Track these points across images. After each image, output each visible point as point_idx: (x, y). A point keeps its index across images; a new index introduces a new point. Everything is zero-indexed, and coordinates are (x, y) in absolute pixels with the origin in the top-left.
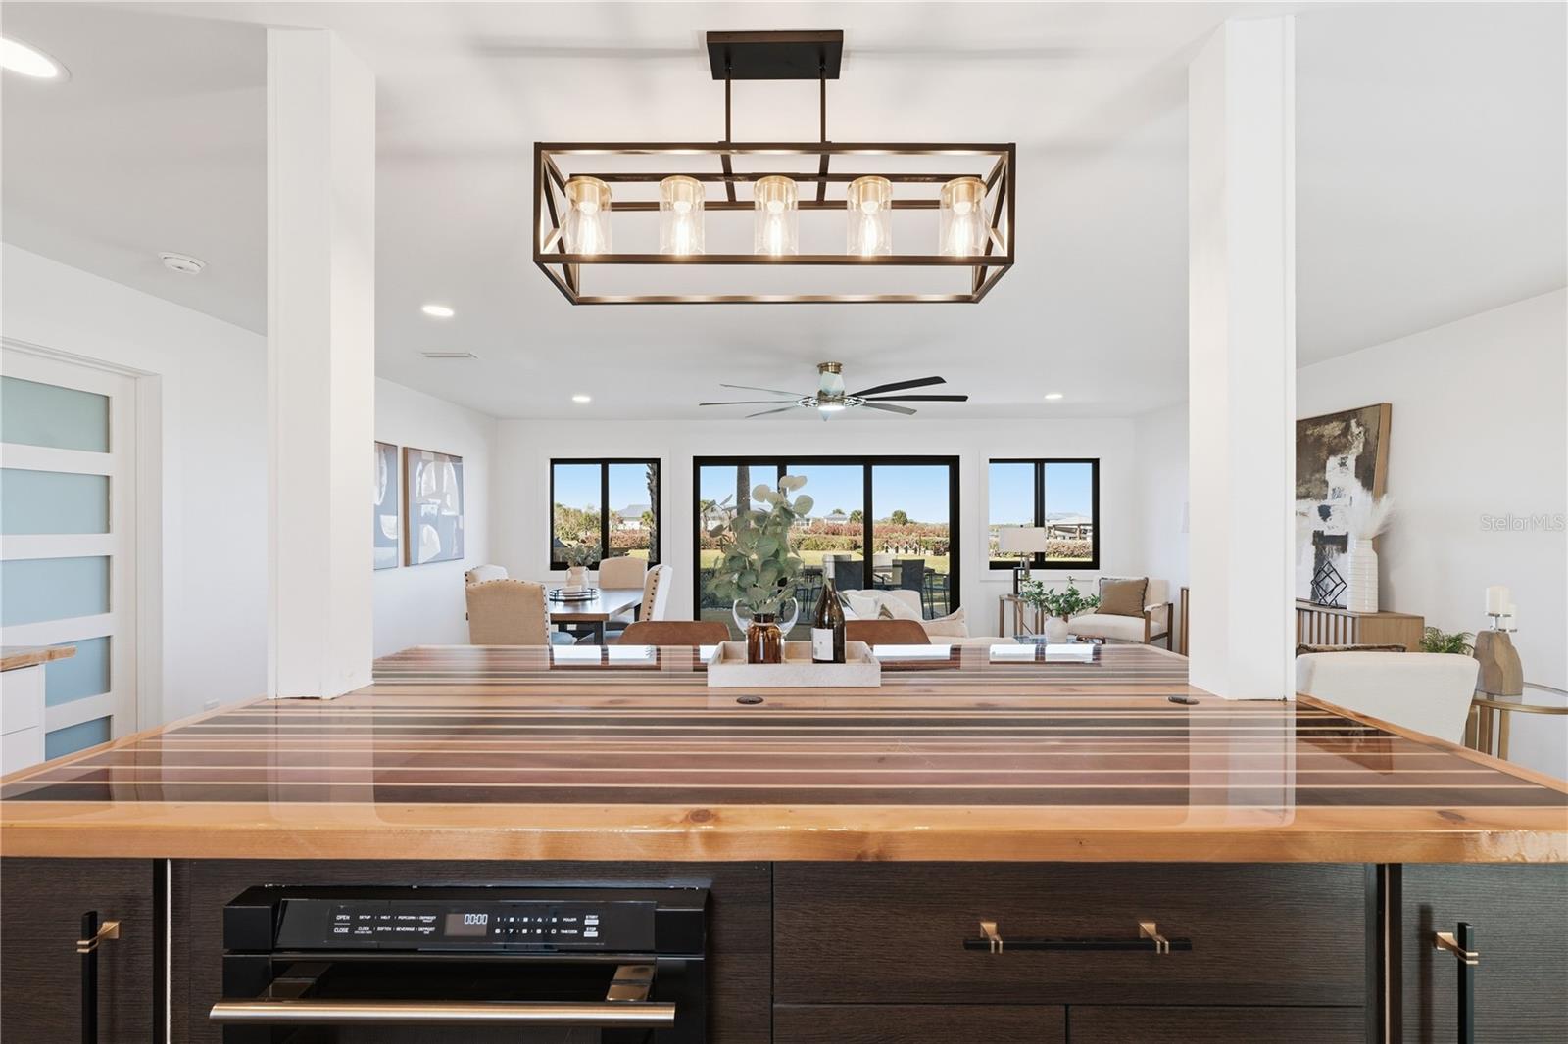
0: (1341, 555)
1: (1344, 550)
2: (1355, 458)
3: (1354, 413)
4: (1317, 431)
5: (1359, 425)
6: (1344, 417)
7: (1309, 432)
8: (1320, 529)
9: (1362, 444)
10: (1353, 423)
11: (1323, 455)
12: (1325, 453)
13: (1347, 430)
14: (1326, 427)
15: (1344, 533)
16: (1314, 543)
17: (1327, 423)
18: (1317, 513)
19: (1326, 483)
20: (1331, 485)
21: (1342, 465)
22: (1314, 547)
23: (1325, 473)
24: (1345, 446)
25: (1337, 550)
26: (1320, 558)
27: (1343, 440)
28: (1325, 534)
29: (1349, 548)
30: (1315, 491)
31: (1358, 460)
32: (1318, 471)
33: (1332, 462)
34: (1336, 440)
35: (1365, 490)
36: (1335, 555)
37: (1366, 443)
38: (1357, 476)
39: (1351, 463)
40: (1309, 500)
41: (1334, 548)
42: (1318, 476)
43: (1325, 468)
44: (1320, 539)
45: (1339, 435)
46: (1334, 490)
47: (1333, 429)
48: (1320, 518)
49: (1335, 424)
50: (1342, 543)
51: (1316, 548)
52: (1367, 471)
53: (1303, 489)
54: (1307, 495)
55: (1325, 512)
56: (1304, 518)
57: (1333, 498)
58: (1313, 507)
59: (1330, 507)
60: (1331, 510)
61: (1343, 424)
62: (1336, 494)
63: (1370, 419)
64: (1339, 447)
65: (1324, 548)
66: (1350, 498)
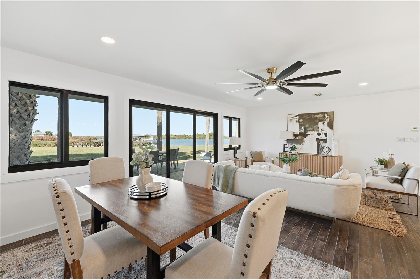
2: (327, 122)
3: (326, 113)
4: (315, 116)
5: (327, 115)
6: (324, 114)
7: (313, 116)
8: (318, 138)
9: (329, 120)
10: (326, 115)
11: (317, 121)
13: (324, 116)
15: (325, 139)
17: (318, 114)
19: (319, 128)
20: (320, 128)
21: (323, 124)
22: (316, 142)
23: (318, 125)
24: (324, 120)
25: (324, 143)
26: (319, 145)
27: (323, 118)
28: (320, 139)
29: (327, 142)
30: (315, 129)
31: (328, 123)
33: (320, 123)
34: (321, 118)
35: (331, 130)
36: (323, 143)
38: (328, 126)
41: (323, 142)
42: (316, 126)
44: (318, 140)
46: (321, 129)
48: (318, 136)
49: (320, 115)
50: (325, 141)
51: (317, 142)
52: (331, 125)
53: (312, 129)
54: (313, 130)
55: (319, 134)
56: (312, 136)
57: (321, 131)
58: (315, 133)
59: (320, 133)
60: (321, 134)
61: (323, 115)
62: (322, 130)
63: (331, 115)
64: (322, 120)
65: (320, 142)
66: (326, 131)
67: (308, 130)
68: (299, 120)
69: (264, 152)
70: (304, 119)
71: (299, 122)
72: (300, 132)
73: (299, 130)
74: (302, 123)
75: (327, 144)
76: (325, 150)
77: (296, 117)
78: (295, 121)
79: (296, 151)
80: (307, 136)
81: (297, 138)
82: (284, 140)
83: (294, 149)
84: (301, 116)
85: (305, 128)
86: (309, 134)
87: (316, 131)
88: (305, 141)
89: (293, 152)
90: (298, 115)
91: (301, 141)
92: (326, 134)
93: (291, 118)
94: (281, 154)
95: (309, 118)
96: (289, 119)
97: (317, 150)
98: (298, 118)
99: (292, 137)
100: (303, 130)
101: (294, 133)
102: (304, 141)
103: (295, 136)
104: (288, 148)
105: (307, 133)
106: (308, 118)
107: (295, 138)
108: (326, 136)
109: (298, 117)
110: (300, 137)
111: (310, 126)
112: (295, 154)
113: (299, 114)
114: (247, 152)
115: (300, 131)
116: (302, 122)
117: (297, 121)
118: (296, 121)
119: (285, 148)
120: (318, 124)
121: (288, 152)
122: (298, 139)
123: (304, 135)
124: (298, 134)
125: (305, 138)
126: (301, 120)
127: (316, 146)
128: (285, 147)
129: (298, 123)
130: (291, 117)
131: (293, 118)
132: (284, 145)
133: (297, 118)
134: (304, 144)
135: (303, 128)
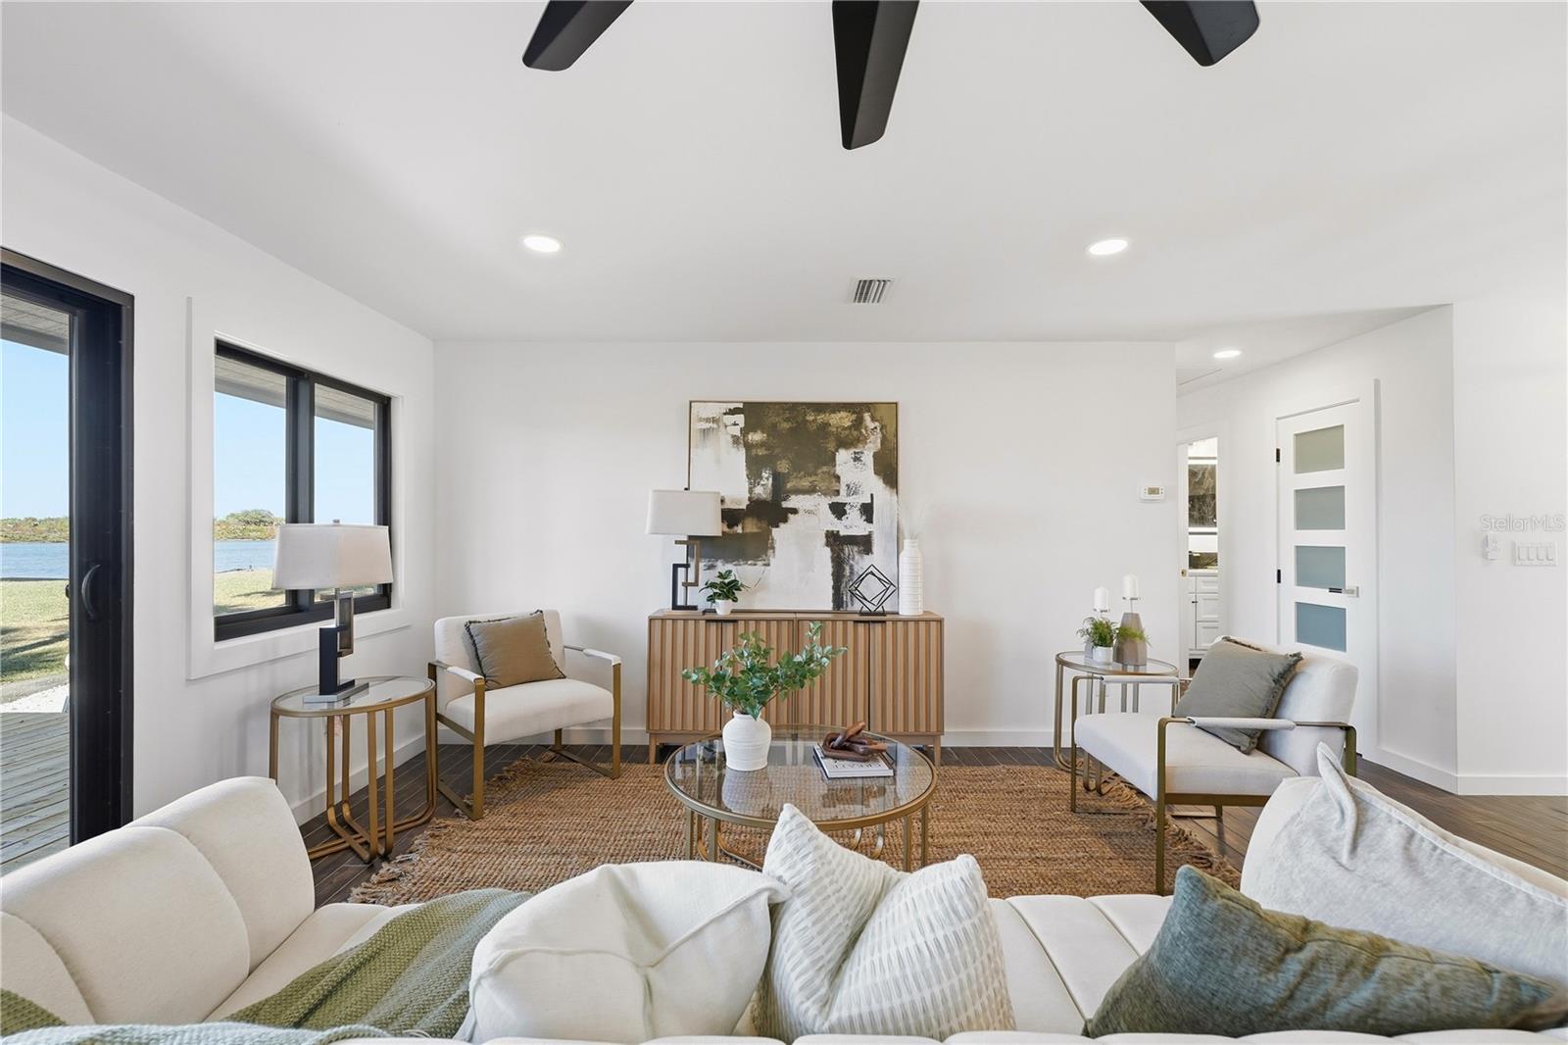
0: (865, 556)
1: (868, 551)
2: (872, 454)
3: (867, 407)
4: (821, 418)
5: (873, 419)
6: (857, 409)
7: (808, 417)
8: (836, 529)
9: (879, 441)
10: (867, 416)
11: (831, 446)
12: (834, 444)
13: (858, 423)
14: (833, 415)
15: (866, 533)
16: (828, 544)
17: (834, 412)
18: (828, 510)
19: (838, 478)
20: (844, 480)
21: (856, 459)
22: (829, 549)
23: (835, 466)
24: (858, 440)
25: (859, 552)
26: (838, 561)
27: (855, 433)
28: (841, 534)
29: (875, 548)
30: (823, 485)
31: (876, 456)
32: (826, 463)
33: (843, 456)
34: (847, 432)
35: (888, 488)
36: (857, 557)
37: (884, 441)
38: (875, 473)
39: (868, 458)
40: (816, 495)
41: (856, 549)
42: (825, 469)
43: (835, 460)
44: (834, 540)
45: (850, 428)
46: (848, 486)
47: (842, 418)
48: (833, 516)
49: (843, 414)
50: (865, 544)
51: (832, 550)
52: (888, 469)
53: (805, 483)
54: (811, 491)
55: (838, 510)
56: (811, 516)
57: (848, 495)
58: (823, 503)
59: (845, 504)
60: (847, 508)
61: (854, 417)
62: (852, 490)
63: (886, 414)
64: (851, 439)
65: (842, 550)
66: (869, 496)
67: (789, 486)
68: (745, 431)
69: (555, 615)
70: (772, 431)
71: (748, 447)
72: (750, 499)
73: (746, 486)
74: (761, 452)
75: (878, 558)
76: (871, 588)
77: (729, 419)
78: (724, 438)
79: (735, 600)
80: (785, 521)
81: (739, 529)
82: (676, 542)
83: (728, 589)
84: (754, 413)
85: (777, 477)
86: (794, 511)
87: (825, 495)
88: (777, 546)
89: (723, 608)
90: (741, 406)
91: (757, 548)
92: (867, 511)
93: (707, 420)
94: (658, 623)
95: (791, 428)
96: (697, 426)
97: (831, 592)
98: (742, 425)
99: (714, 527)
100: (763, 490)
101: (722, 501)
102: (773, 548)
103: (730, 517)
104: (696, 584)
105: (785, 505)
106: (786, 425)
107: (726, 530)
108: (869, 520)
109: (740, 419)
110: (750, 526)
111: (796, 467)
112: (735, 621)
113: (745, 403)
114: (439, 625)
115: (751, 491)
116: (762, 444)
117: (736, 440)
118: (731, 440)
119: (681, 589)
120: (832, 461)
121: (695, 608)
122: (744, 535)
123: (770, 512)
124: (744, 507)
125: (774, 530)
126: (756, 437)
127: (828, 568)
128: (681, 579)
129: (743, 452)
130: (704, 416)
131: (714, 420)
132: (676, 567)
133: (735, 424)
134: (772, 561)
135: (765, 475)
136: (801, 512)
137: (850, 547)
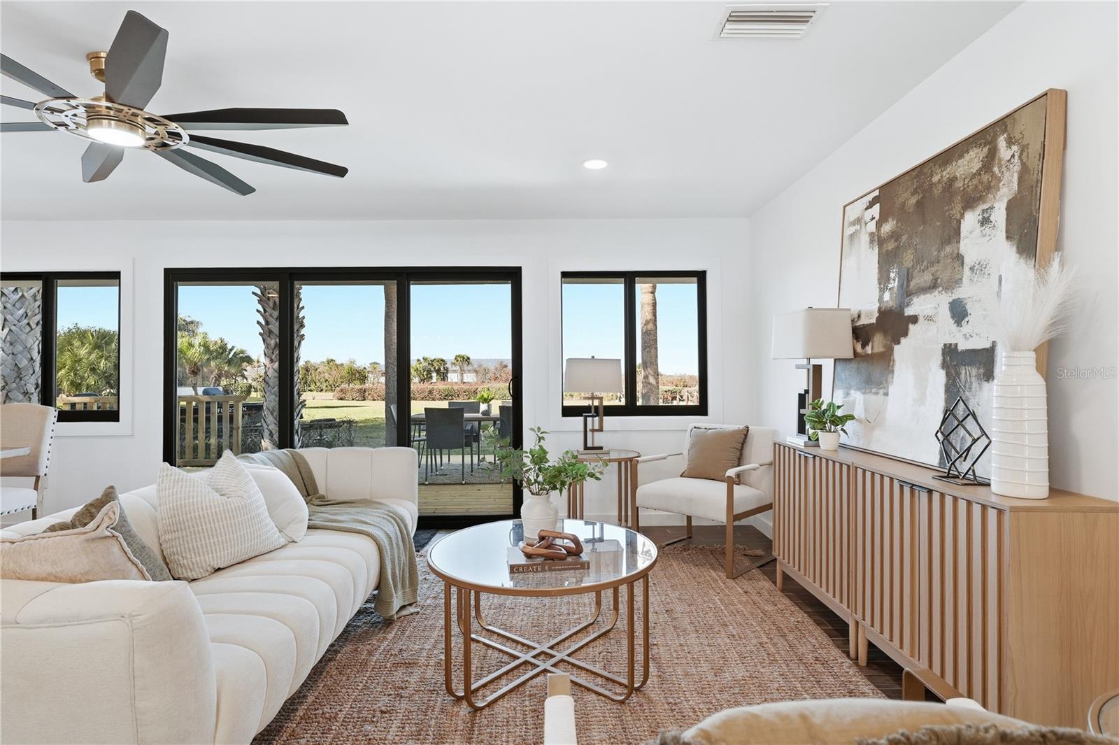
0: (985, 384)
1: (989, 375)
2: (1004, 205)
3: (1002, 124)
4: (948, 171)
5: (1010, 142)
6: (985, 137)
7: (936, 179)
8: (953, 342)
9: (1016, 176)
10: (1002, 142)
11: (956, 212)
12: (958, 207)
13: (992, 154)
14: (960, 161)
15: (989, 346)
16: (944, 365)
17: (961, 156)
18: (948, 314)
19: (959, 258)
20: (968, 261)
21: (985, 221)
22: (942, 373)
23: (959, 242)
24: (989, 189)
25: (978, 377)
26: (954, 392)
27: (985, 178)
28: (960, 348)
29: (997, 370)
30: (944, 276)
31: (1009, 208)
32: (948, 242)
33: (970, 220)
34: (975, 182)
35: (1022, 261)
36: (975, 385)
37: (1024, 172)
38: (1009, 237)
39: (999, 215)
40: (936, 293)
41: (974, 372)
42: (948, 249)
43: (957, 232)
44: (952, 359)
45: (979, 173)
46: (972, 269)
47: (971, 162)
48: (951, 321)
49: (972, 153)
50: (987, 363)
51: (947, 374)
52: (1025, 224)
53: (928, 277)
54: (934, 286)
55: (959, 312)
56: (930, 325)
57: (972, 284)
59: (966, 300)
60: (968, 306)
61: (986, 149)
62: (976, 275)
63: (1029, 127)
64: (980, 191)
65: (958, 374)
66: (998, 277)
67: (913, 284)
68: (879, 225)
70: (901, 213)
71: (880, 243)
72: (879, 310)
73: (877, 294)
74: (891, 246)
77: (869, 214)
78: (864, 239)
80: (906, 334)
81: (869, 349)
84: (887, 197)
85: (902, 274)
86: (914, 319)
87: (947, 289)
88: (896, 368)
90: (878, 193)
91: (881, 372)
93: (854, 223)
95: (918, 202)
96: (847, 234)
98: (877, 217)
100: (890, 296)
101: (855, 316)
102: (893, 372)
103: (859, 335)
105: (907, 311)
107: (860, 349)
109: (876, 210)
110: (878, 343)
111: (920, 257)
113: (881, 188)
115: (880, 299)
116: (892, 235)
117: (872, 238)
118: (869, 240)
120: (954, 234)
122: (873, 356)
123: (896, 324)
124: (873, 321)
125: (896, 348)
126: (888, 228)
127: (940, 400)
129: (876, 251)
130: (853, 218)
131: (859, 221)
133: (873, 218)
134: (891, 389)
135: (892, 275)
136: (921, 319)
137: (968, 368)
